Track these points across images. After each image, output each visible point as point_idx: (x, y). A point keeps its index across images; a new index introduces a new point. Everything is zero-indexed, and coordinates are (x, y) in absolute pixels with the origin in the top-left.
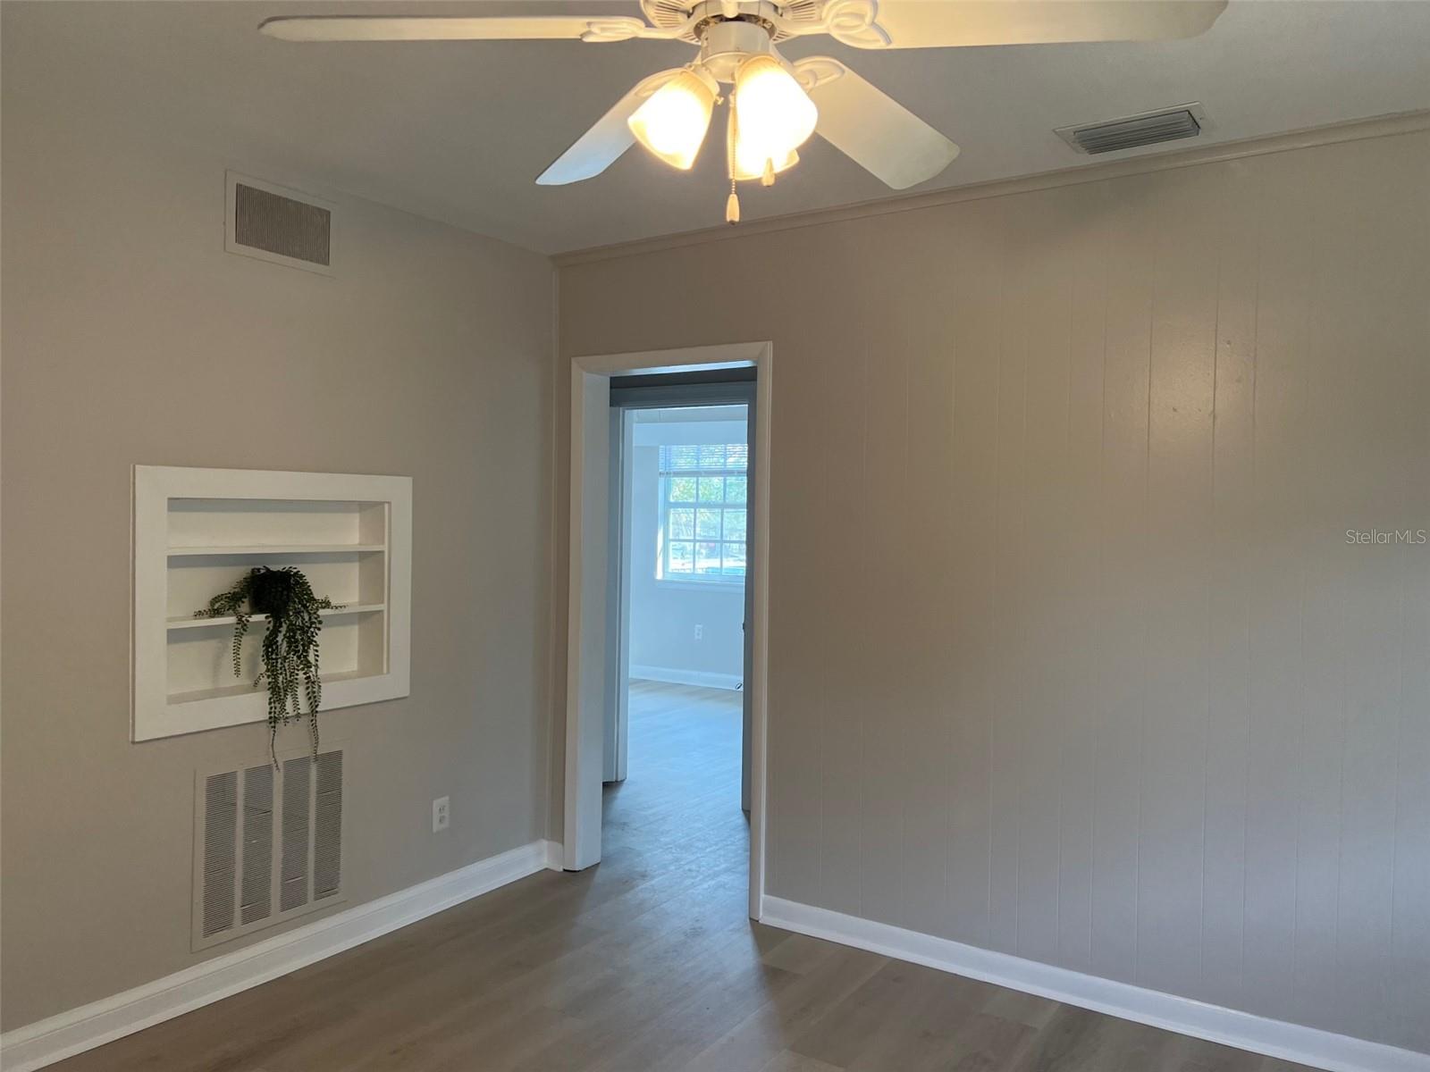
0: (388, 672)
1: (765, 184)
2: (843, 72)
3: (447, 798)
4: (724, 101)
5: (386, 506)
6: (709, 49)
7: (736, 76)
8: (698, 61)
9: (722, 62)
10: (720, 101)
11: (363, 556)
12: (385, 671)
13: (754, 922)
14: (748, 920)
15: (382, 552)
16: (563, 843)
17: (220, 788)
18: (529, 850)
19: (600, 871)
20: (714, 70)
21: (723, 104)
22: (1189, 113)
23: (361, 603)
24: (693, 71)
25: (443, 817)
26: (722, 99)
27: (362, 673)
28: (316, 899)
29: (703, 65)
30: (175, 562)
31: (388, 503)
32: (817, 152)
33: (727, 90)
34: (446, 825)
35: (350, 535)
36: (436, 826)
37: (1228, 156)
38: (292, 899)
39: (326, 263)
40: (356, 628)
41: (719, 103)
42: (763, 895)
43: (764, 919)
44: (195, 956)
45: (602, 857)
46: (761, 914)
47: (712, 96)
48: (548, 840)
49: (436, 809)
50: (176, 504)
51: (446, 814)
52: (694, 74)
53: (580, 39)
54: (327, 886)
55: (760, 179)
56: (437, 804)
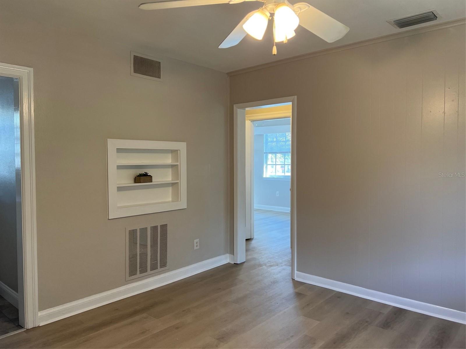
0: (180, 201)
1: (284, 42)
2: (309, 7)
3: (199, 239)
4: (272, 18)
5: (179, 151)
6: (267, 3)
7: (275, 10)
8: (264, 7)
9: (270, 6)
10: (270, 18)
11: (172, 166)
12: (179, 201)
13: (293, 280)
14: (291, 279)
15: (178, 165)
16: (234, 255)
17: (133, 233)
18: (223, 257)
19: (245, 263)
20: (268, 9)
21: (271, 19)
22: (433, 13)
23: (172, 180)
24: (262, 10)
25: (197, 245)
26: (271, 18)
27: (173, 201)
28: (160, 268)
29: (265, 8)
30: (119, 167)
31: (180, 150)
32: (301, 31)
33: (272, 15)
34: (198, 248)
35: (169, 160)
36: (195, 248)
37: (448, 26)
38: (154, 267)
39: (160, 78)
40: (171, 187)
41: (270, 19)
42: (296, 272)
43: (296, 279)
44: (127, 282)
45: (246, 260)
46: (295, 277)
47: (268, 17)
48: (229, 254)
49: (195, 243)
50: (119, 150)
51: (198, 244)
52: (262, 11)
53: (229, 3)
54: (164, 264)
55: (283, 41)
56: (195, 241)
